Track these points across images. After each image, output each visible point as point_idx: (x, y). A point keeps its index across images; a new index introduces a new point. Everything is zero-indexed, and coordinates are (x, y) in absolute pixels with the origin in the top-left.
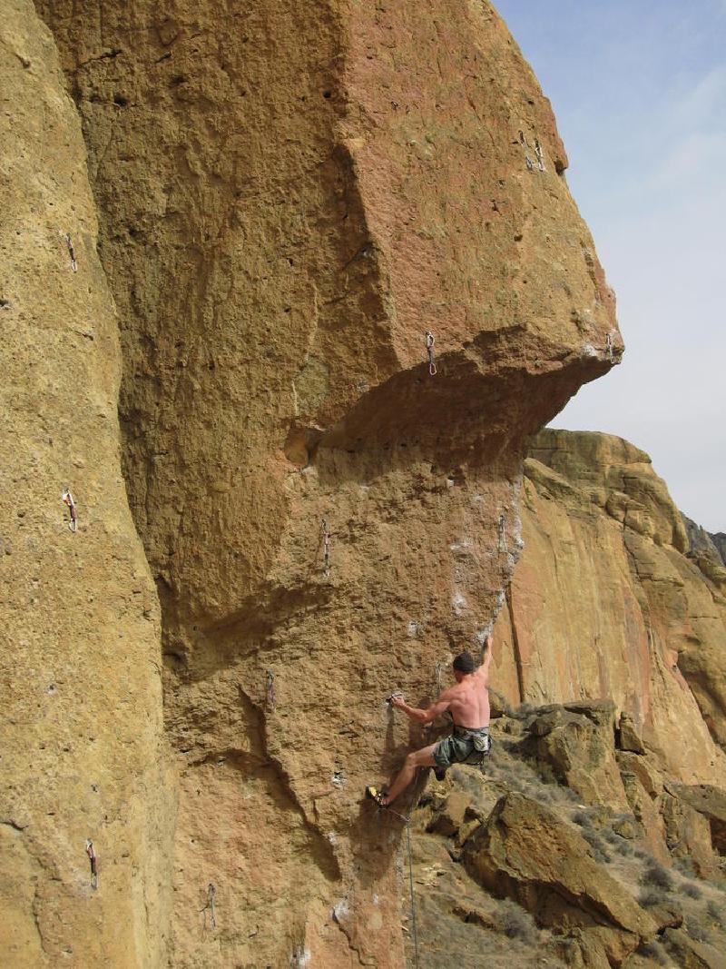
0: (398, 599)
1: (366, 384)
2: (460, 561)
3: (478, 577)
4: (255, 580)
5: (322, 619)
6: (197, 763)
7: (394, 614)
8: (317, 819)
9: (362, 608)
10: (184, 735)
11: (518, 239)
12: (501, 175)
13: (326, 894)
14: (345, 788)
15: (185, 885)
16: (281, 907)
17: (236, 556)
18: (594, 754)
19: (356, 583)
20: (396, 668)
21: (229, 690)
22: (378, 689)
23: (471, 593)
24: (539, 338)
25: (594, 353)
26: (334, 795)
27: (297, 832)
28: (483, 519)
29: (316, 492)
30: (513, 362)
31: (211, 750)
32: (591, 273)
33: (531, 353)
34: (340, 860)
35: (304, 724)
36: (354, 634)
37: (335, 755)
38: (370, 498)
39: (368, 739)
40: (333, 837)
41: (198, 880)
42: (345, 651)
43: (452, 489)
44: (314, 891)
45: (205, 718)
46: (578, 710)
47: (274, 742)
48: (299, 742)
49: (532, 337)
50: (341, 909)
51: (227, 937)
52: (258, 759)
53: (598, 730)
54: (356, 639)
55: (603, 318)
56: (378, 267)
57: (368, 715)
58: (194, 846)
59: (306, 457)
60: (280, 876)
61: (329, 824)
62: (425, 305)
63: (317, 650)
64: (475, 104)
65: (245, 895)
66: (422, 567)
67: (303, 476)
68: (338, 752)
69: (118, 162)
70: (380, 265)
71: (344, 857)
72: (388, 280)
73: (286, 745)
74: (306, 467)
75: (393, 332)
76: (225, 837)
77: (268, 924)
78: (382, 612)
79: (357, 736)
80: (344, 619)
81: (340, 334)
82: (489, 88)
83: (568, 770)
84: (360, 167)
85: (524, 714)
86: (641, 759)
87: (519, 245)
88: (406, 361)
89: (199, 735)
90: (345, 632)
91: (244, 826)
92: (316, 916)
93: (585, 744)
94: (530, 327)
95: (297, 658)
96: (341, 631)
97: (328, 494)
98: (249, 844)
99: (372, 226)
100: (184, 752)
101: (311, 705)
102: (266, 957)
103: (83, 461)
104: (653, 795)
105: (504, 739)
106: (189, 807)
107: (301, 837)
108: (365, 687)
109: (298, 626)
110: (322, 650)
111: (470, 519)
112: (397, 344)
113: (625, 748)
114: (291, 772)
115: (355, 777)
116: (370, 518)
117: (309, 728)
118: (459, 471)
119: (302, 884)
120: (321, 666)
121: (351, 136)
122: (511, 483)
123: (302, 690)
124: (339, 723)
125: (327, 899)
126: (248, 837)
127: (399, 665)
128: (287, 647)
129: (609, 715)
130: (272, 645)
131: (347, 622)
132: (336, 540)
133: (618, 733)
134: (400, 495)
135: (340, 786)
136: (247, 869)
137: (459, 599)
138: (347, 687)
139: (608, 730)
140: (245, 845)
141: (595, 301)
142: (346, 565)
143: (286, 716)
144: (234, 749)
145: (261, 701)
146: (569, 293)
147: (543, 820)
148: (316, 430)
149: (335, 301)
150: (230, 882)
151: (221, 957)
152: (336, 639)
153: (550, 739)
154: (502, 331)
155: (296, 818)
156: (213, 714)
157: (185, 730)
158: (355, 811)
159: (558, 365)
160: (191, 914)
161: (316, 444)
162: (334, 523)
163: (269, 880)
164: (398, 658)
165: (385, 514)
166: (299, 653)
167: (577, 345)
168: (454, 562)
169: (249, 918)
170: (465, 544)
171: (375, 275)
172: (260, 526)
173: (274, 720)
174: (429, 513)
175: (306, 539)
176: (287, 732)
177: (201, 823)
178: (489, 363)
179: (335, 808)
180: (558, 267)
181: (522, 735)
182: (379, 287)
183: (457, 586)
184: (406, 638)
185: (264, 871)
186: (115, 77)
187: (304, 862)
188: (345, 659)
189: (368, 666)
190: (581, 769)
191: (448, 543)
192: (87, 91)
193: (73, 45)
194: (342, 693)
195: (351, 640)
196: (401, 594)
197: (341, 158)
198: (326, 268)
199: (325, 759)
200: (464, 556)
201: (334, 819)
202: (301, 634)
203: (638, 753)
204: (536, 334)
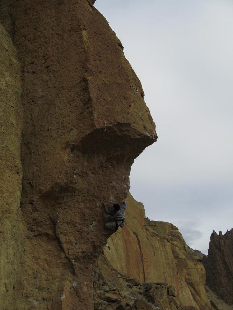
0: (95, 195)
1: (87, 132)
2: (112, 188)
3: (117, 193)
4: (54, 182)
5: (73, 198)
6: (36, 236)
7: (94, 200)
8: (69, 255)
9: (84, 196)
10: (32, 227)
11: (130, 106)
12: (126, 92)
13: (71, 279)
14: (78, 248)
15: (29, 270)
16: (57, 281)
17: (50, 176)
18: (162, 295)
19: (83, 189)
20: (94, 215)
21: (46, 215)
22: (88, 220)
23: (115, 198)
24: (134, 129)
25: (149, 135)
26: (74, 249)
27: (63, 259)
28: (119, 178)
29: (73, 161)
30: (127, 133)
31: (40, 232)
32: (149, 118)
33: (132, 132)
34: (75, 269)
35: (67, 228)
36: (82, 204)
37: (75, 238)
38: (88, 166)
39: (85, 234)
40: (73, 262)
41: (33, 269)
42: (79, 208)
43: (111, 168)
44: (67, 278)
45: (39, 222)
46: (158, 284)
47: (58, 232)
48: (65, 233)
49: (132, 128)
50: (75, 284)
51: (41, 289)
52: (53, 236)
53: (163, 289)
54: (82, 205)
55: (152, 128)
56: (92, 105)
57: (85, 228)
58: (33, 259)
59: (71, 152)
60: (57, 272)
61: (72, 258)
62: (103, 115)
63: (72, 207)
64: (121, 76)
65: (47, 276)
66: (102, 188)
67: (69, 156)
68: (76, 237)
69: (31, 86)
70: (93, 104)
71: (76, 269)
72: (94, 108)
73: (61, 233)
74: (70, 154)
75: (95, 120)
76: (42, 258)
77: (53, 286)
78: (90, 199)
79: (82, 233)
80: (80, 199)
81: (82, 121)
82: (125, 74)
83: (155, 299)
84: (89, 82)
85: (144, 285)
86: (174, 298)
87: (130, 108)
88: (98, 127)
89: (37, 228)
90: (79, 203)
91: (48, 256)
92: (67, 285)
93: (159, 292)
94: (132, 126)
95: (66, 208)
96: (79, 202)
97: (76, 163)
98: (49, 261)
99: (91, 95)
100: (32, 232)
101: (69, 222)
102: (52, 296)
103: (5, 132)
104: (177, 307)
105: (138, 291)
106: (32, 248)
107: (64, 261)
108: (85, 220)
109: (66, 199)
110: (73, 207)
111: (116, 177)
112: (95, 122)
113: (170, 295)
114: (62, 241)
115: (80, 245)
116: (88, 172)
117: (68, 229)
118: (113, 163)
119: (64, 275)
120: (72, 212)
121: (88, 76)
122: (127, 171)
123: (67, 217)
124: (77, 229)
125: (71, 281)
126: (49, 259)
127: (94, 214)
128: (63, 205)
129: (166, 286)
130: (59, 203)
131: (80, 200)
132: (78, 176)
133: (168, 291)
134: (96, 167)
135: (76, 247)
136: (48, 269)
137: (112, 198)
138: (79, 218)
139: (166, 289)
140: (48, 261)
141: (150, 124)
142: (80, 184)
143: (62, 224)
144: (47, 233)
145: (55, 219)
146: (143, 121)
147: (147, 306)
148: (73, 144)
149: (81, 113)
150: (42, 271)
151: (38, 295)
152: (77, 204)
153: (150, 291)
154: (124, 124)
155: (63, 255)
156: (41, 222)
157: (33, 226)
158: (80, 255)
159: (139, 137)
160: (30, 279)
161: (73, 148)
162: (78, 171)
163: (54, 272)
164: (94, 212)
165: (92, 171)
166: (66, 207)
167: (144, 133)
168: (111, 188)
169: (47, 283)
170: (114, 184)
171: (91, 107)
172: (57, 168)
173: (58, 225)
174: (104, 174)
175: (69, 173)
176: (62, 229)
177: (35, 253)
178: (120, 132)
179: (74, 253)
180: (140, 114)
181: (143, 290)
182: (92, 109)
183: (111, 195)
184: (96, 207)
185: (53, 270)
186: (33, 67)
187: (65, 269)
188: (79, 210)
189: (85, 213)
190: (158, 299)
191: (109, 183)
192: (26, 71)
193: (24, 61)
194: (78, 220)
195: (81, 205)
196: (95, 194)
197: (85, 80)
198: (79, 106)
199: (72, 239)
200: (113, 187)
201: (74, 256)
202: (67, 202)
203: (173, 296)
204: (134, 128)
